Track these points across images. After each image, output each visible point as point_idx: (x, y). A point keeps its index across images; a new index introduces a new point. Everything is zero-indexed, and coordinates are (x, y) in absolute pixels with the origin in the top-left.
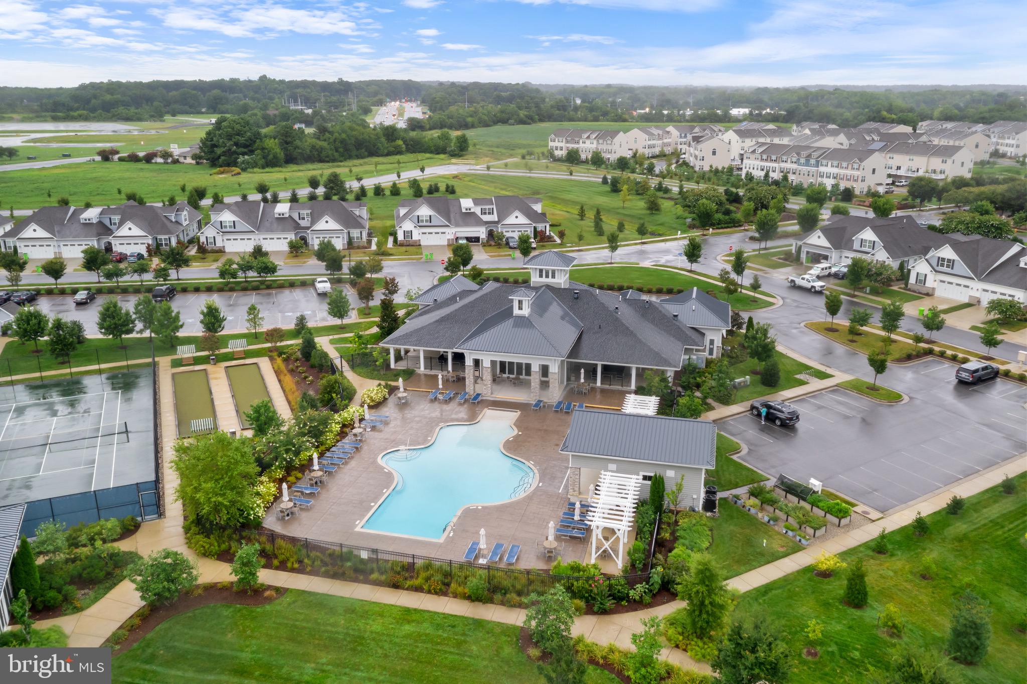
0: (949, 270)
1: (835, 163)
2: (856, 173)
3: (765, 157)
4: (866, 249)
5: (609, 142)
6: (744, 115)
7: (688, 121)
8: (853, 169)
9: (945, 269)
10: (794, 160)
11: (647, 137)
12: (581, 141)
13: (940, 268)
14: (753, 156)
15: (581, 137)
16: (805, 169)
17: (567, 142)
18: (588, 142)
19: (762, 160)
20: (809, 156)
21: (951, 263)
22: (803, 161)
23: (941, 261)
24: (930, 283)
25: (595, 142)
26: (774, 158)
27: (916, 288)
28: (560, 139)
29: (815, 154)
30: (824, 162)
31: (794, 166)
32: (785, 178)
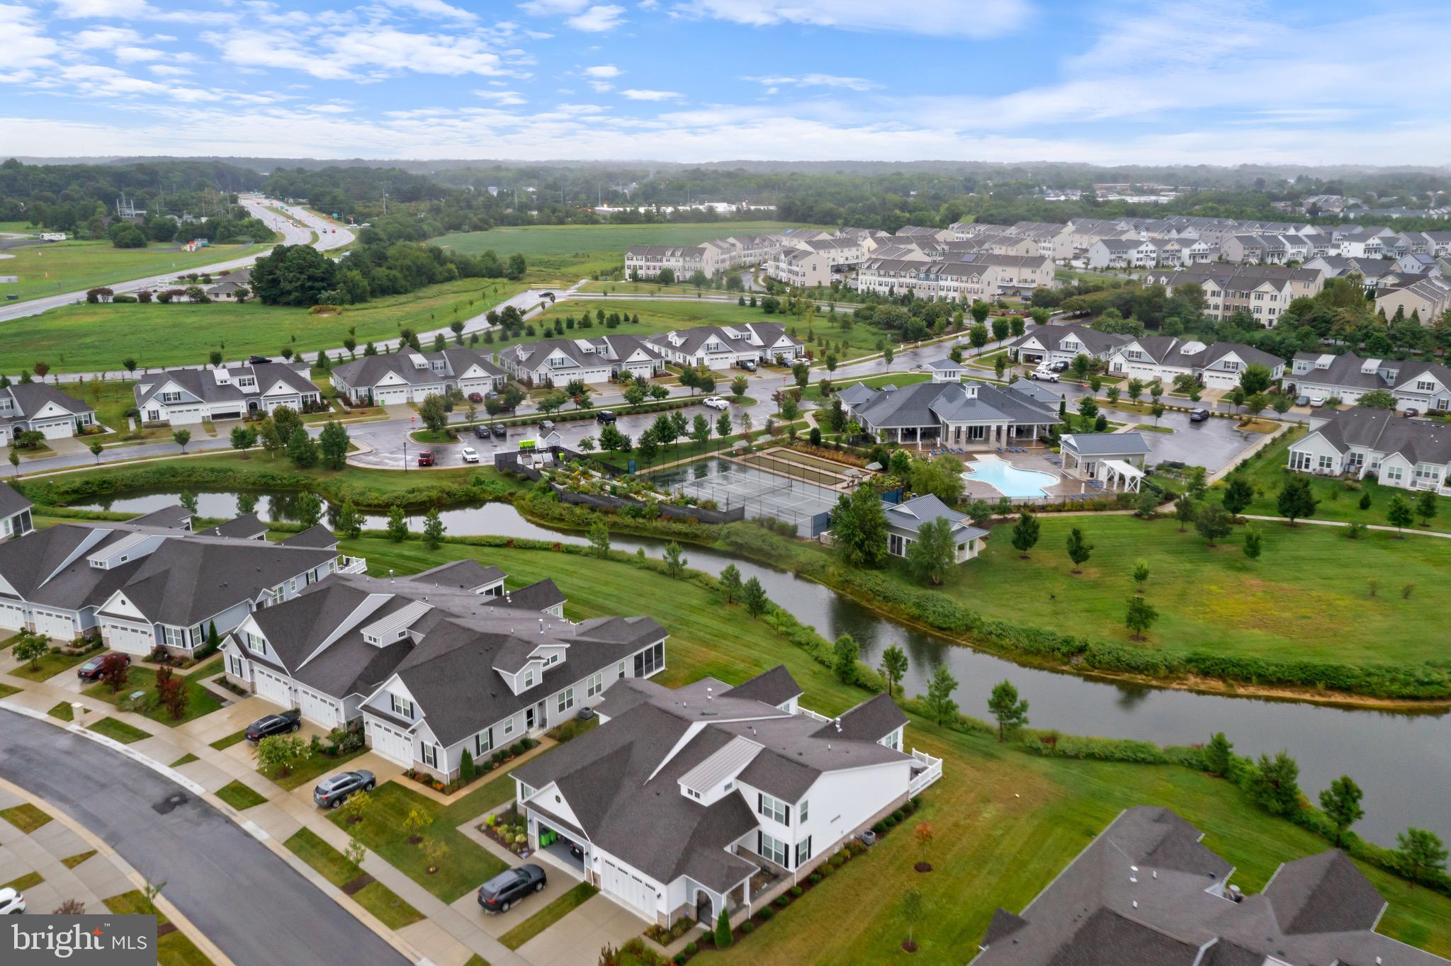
0: (1138, 359)
1: (955, 277)
2: (976, 286)
3: (882, 272)
4: (1071, 349)
5: (697, 259)
6: (732, 213)
7: (669, 221)
8: (973, 282)
9: (1134, 359)
10: (913, 275)
11: (720, 251)
12: (664, 259)
13: (1131, 359)
14: (869, 272)
15: (664, 255)
16: (925, 283)
17: (647, 260)
18: (673, 260)
19: (879, 275)
20: (928, 271)
21: (1139, 355)
22: (922, 276)
23: (1131, 354)
24: (1124, 370)
25: (681, 259)
26: (892, 273)
27: (1115, 374)
28: (639, 257)
29: (934, 270)
30: (944, 276)
31: (914, 281)
32: (911, 292)
